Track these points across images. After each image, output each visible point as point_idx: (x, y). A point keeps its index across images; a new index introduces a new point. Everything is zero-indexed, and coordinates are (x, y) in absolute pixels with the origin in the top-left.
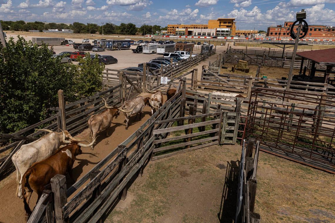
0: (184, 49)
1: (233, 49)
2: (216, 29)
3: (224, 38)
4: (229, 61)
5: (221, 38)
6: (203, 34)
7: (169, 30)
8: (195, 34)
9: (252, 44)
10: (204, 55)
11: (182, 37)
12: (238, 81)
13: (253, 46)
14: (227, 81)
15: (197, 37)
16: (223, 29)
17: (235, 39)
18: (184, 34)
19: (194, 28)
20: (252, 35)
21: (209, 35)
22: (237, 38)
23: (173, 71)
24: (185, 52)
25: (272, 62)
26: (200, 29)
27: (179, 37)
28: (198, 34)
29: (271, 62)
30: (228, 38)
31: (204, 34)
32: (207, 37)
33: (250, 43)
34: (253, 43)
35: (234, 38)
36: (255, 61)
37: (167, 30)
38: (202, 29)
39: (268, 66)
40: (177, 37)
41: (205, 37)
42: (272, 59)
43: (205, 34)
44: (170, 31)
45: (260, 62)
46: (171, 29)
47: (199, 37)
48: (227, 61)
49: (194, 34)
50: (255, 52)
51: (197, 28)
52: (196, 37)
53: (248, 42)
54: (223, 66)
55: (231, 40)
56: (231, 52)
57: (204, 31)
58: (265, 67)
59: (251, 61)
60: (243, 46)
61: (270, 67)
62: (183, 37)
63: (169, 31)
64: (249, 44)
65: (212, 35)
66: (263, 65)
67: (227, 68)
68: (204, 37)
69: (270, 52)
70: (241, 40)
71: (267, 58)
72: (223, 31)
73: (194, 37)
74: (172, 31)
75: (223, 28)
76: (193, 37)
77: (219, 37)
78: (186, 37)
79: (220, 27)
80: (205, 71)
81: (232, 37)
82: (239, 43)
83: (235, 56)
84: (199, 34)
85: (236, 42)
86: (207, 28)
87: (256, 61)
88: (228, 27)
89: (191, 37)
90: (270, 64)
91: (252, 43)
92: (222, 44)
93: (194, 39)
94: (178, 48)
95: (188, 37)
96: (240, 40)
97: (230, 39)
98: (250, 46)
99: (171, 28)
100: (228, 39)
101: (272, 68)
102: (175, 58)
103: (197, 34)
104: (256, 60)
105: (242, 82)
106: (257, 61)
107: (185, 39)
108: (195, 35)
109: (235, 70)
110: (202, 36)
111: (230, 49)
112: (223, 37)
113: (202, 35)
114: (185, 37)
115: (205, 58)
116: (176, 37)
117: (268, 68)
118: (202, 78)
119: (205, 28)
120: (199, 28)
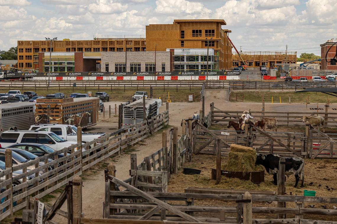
0: (66, 118)
1: (222, 112)
2: (172, 52)
3: (197, 78)
4: (206, 149)
5: (188, 78)
6: (132, 68)
7: (21, 57)
8: (107, 69)
9: (280, 93)
10: (127, 133)
11: (64, 78)
12: (218, 211)
13: (285, 100)
14: (186, 212)
15: (115, 78)
16: (193, 52)
17: (230, 82)
18: (70, 69)
19: (105, 49)
20: (280, 68)
21: (151, 69)
22: (237, 78)
23: (15, 193)
24: (64, 128)
25: (332, 144)
26: (123, 54)
27: (55, 78)
28: (116, 68)
29: (328, 147)
30: (210, 78)
31: (135, 69)
32: (146, 78)
33: (275, 91)
34: (285, 91)
35: (229, 78)
36: (282, 145)
37: (15, 58)
38: (129, 54)
39: (322, 158)
40: (47, 78)
41: (140, 78)
42: (331, 136)
43: (140, 69)
44: (25, 61)
45: (298, 147)
46: (28, 54)
47: (120, 78)
48: (201, 148)
49: (103, 70)
50: (286, 119)
51: (112, 49)
52: (110, 78)
53: (269, 88)
54: (189, 166)
55: (217, 85)
56: (217, 121)
57: (134, 57)
58: (315, 161)
59: (272, 145)
60: (256, 101)
61: (328, 162)
62: (69, 78)
63: (21, 61)
64: (272, 93)
65: (159, 69)
66: (308, 157)
67: (198, 172)
68: (134, 78)
69: (329, 115)
70: (247, 82)
71: (315, 135)
72: (192, 58)
73: (105, 78)
74: (31, 61)
75: (194, 47)
76: (100, 78)
77: (181, 75)
78: (79, 78)
79: (182, 45)
80: (113, 186)
81: (222, 75)
82: (242, 91)
83: (222, 133)
84: (120, 69)
85: (234, 88)
86: (144, 49)
87: (286, 144)
88: (206, 45)
89: (94, 78)
90: (326, 152)
91: (281, 91)
92: (191, 97)
93: (103, 86)
94: (46, 117)
95: (85, 78)
96: (243, 82)
97: (213, 81)
98: (275, 100)
99: (28, 50)
100: (210, 81)
101: (333, 165)
102: (30, 149)
103: (112, 69)
104: (285, 142)
105: (230, 212)
106: (289, 146)
107: (75, 85)
108: (107, 73)
109: (223, 177)
110: (130, 74)
111: (213, 112)
112: (195, 74)
113: (128, 70)
114: (74, 78)
115: (132, 143)
116: (44, 78)
117: (323, 164)
118: (108, 210)
119: (137, 49)
120: (120, 50)
